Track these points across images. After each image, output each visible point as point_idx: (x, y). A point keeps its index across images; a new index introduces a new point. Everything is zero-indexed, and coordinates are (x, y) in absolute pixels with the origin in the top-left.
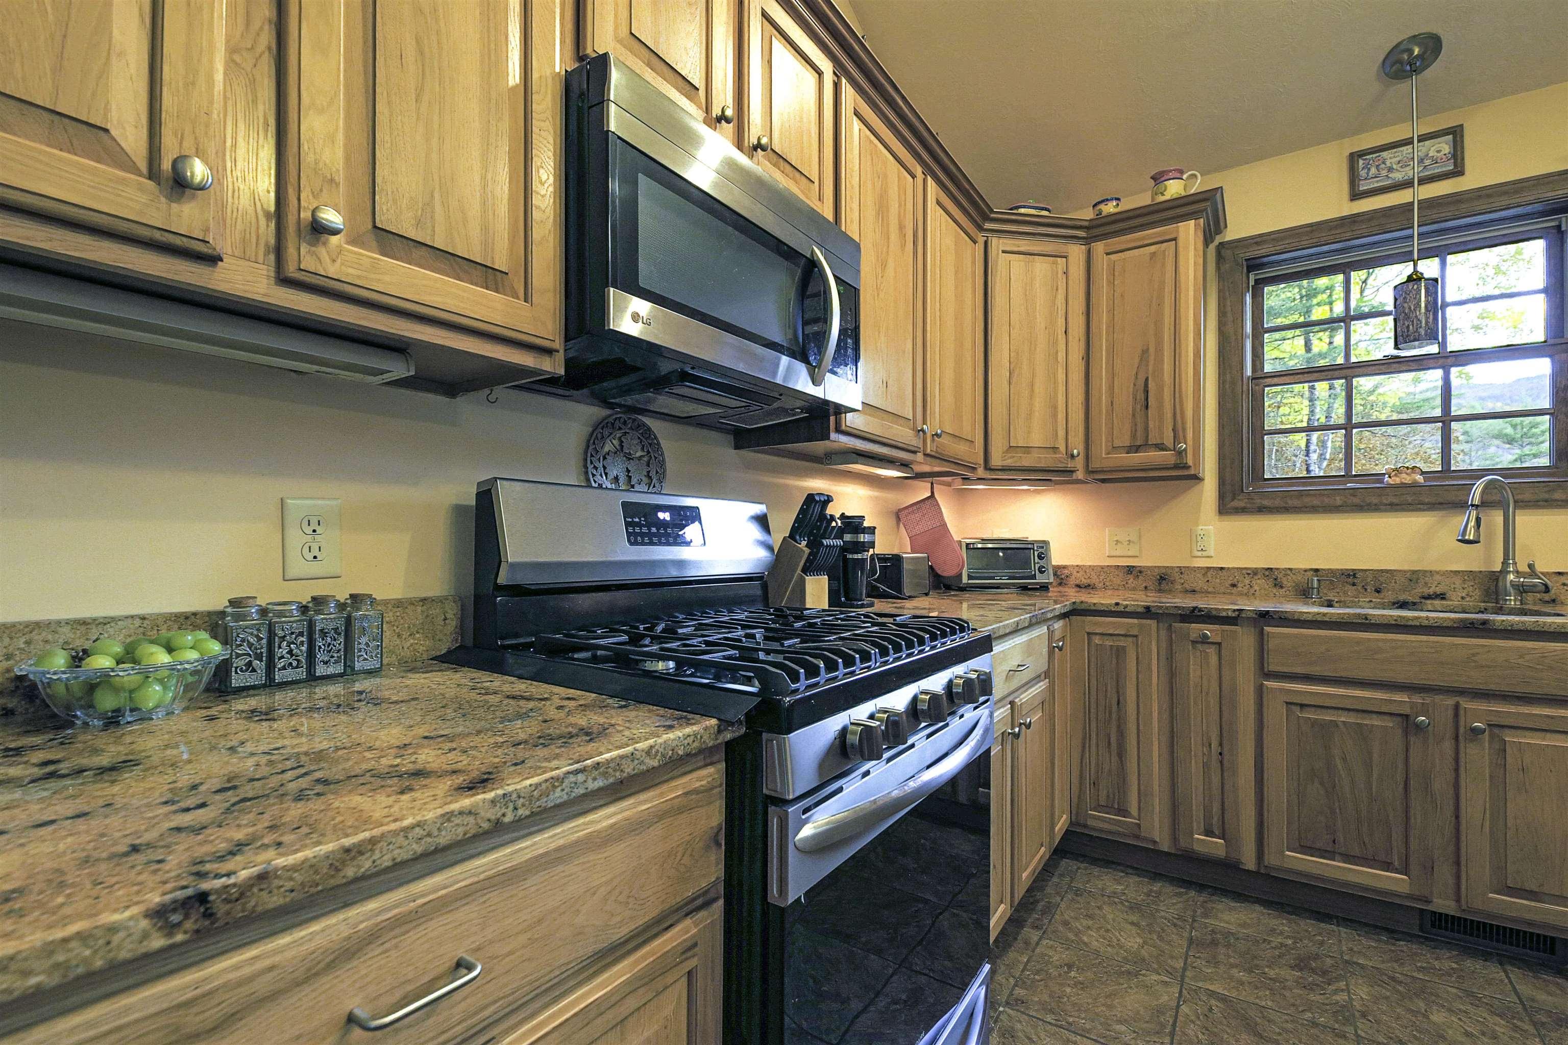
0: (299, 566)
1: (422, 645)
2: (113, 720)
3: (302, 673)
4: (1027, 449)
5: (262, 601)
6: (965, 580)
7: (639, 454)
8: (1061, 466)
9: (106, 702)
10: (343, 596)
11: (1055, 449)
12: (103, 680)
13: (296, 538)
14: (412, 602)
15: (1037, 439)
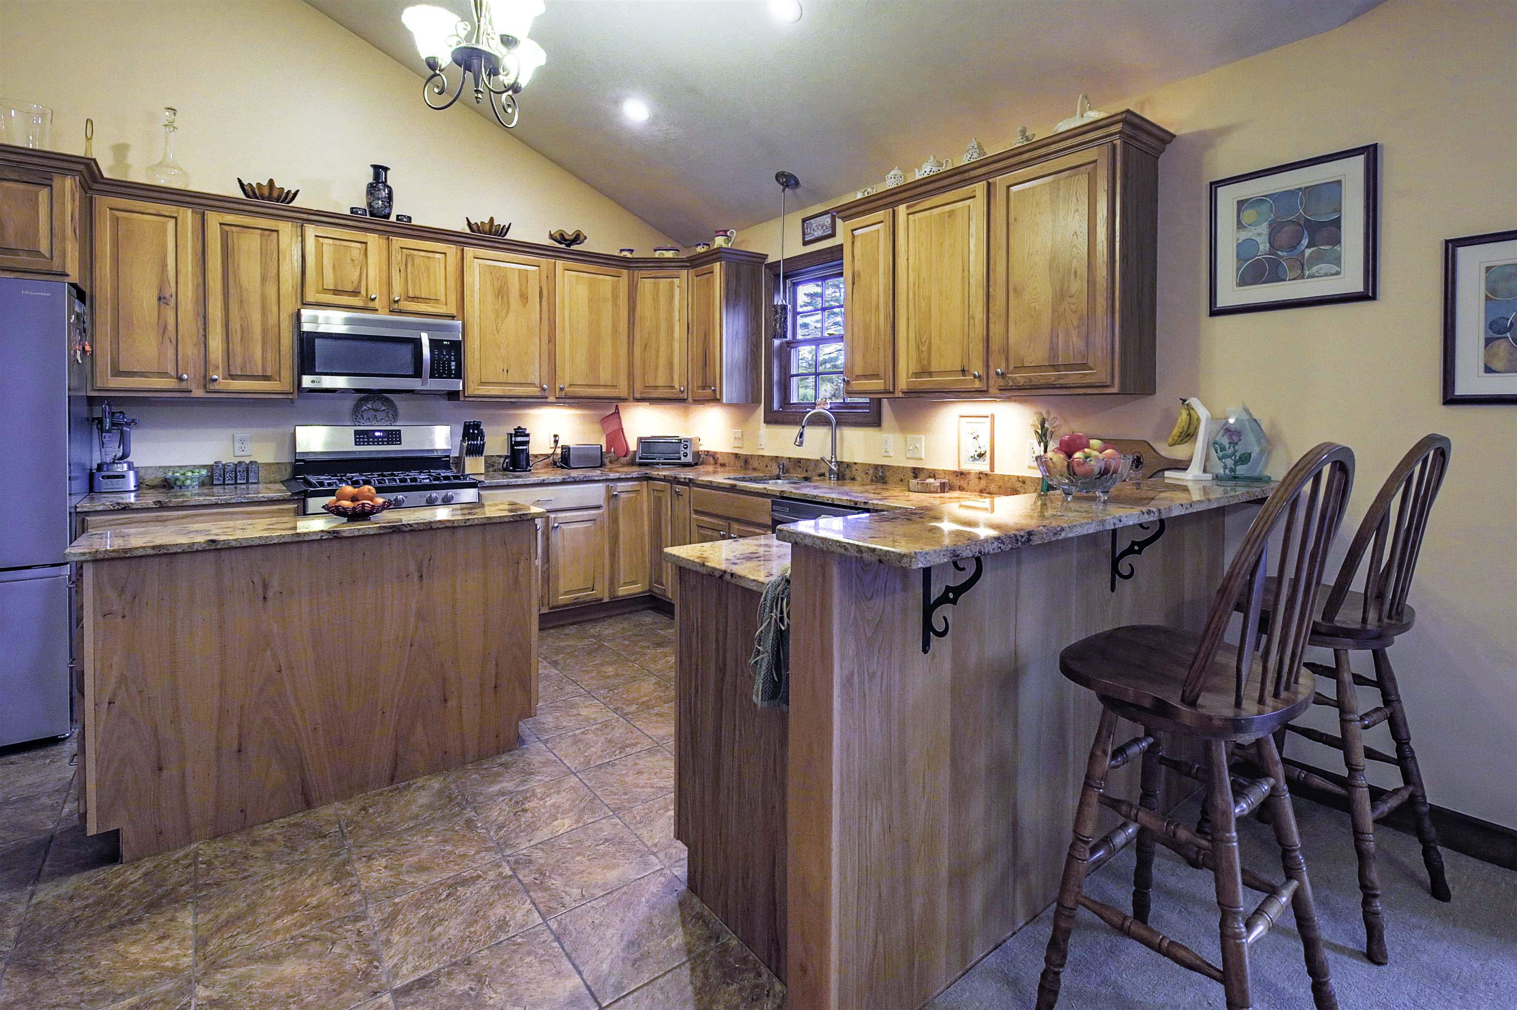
0: (238, 453)
1: (278, 477)
2: (180, 487)
3: (233, 482)
4: (656, 387)
5: (224, 463)
6: (637, 460)
7: (383, 408)
8: (676, 396)
9: (179, 483)
10: (247, 462)
11: (672, 387)
12: (177, 479)
13: (237, 445)
14: (273, 464)
15: (661, 382)
